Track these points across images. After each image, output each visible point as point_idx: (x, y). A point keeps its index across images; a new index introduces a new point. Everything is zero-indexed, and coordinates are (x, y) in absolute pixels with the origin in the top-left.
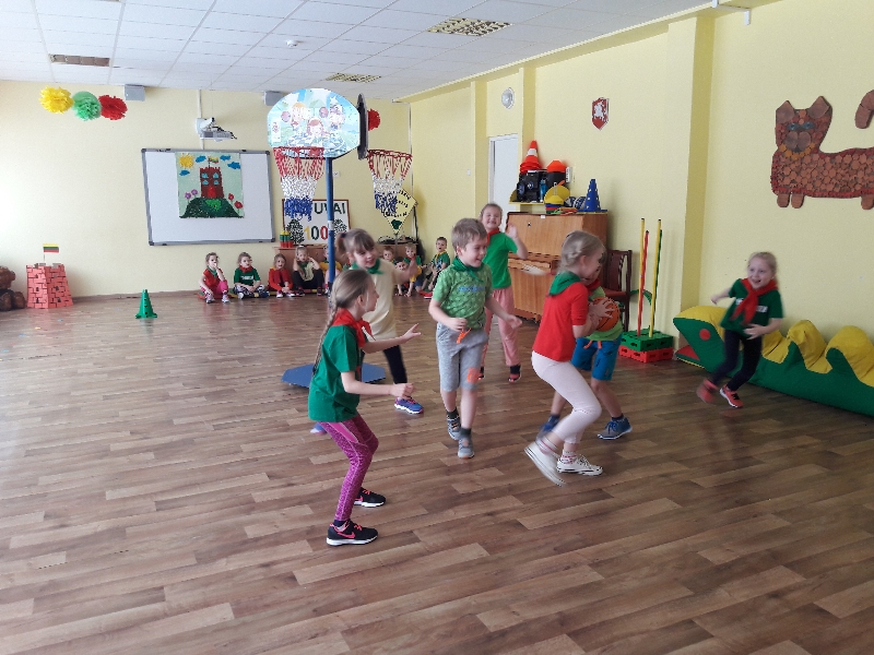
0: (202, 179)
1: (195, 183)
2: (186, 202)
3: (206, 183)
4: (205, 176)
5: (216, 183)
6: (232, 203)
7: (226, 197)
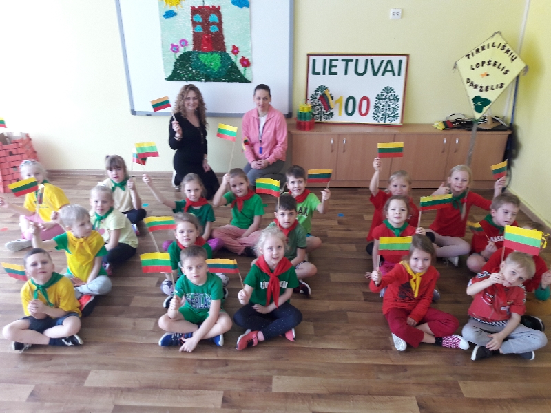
0: (195, 24)
1: (184, 29)
2: (173, 58)
3: (199, 29)
4: (199, 18)
5: (214, 29)
6: (237, 60)
7: (229, 50)
